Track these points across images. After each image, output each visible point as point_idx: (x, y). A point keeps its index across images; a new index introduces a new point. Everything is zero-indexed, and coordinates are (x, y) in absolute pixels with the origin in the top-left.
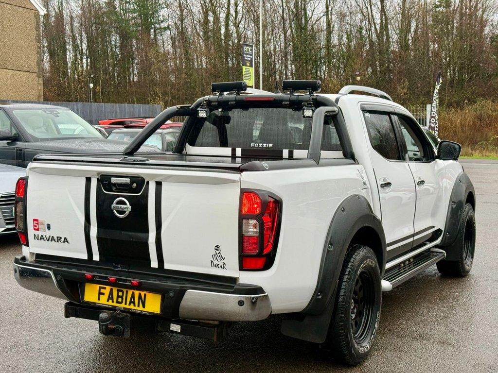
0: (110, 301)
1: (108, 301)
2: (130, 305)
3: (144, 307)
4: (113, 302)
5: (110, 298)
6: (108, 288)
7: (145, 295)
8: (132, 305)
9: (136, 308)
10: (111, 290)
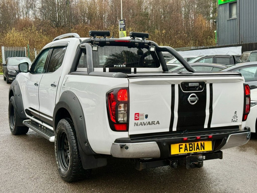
0: (186, 151)
1: (185, 151)
2: (196, 150)
3: (204, 149)
4: (187, 151)
5: (186, 149)
6: (184, 144)
7: (204, 143)
8: (198, 150)
9: (200, 151)
10: (186, 145)
